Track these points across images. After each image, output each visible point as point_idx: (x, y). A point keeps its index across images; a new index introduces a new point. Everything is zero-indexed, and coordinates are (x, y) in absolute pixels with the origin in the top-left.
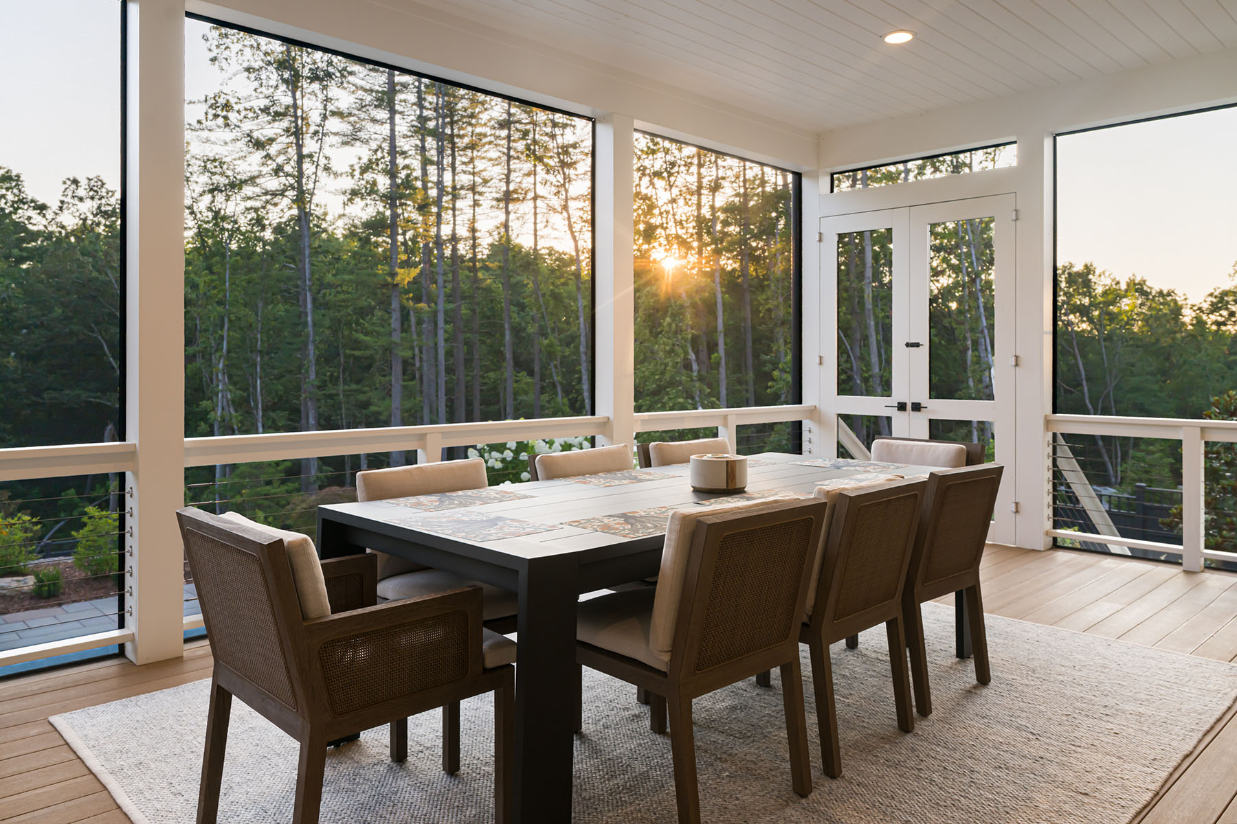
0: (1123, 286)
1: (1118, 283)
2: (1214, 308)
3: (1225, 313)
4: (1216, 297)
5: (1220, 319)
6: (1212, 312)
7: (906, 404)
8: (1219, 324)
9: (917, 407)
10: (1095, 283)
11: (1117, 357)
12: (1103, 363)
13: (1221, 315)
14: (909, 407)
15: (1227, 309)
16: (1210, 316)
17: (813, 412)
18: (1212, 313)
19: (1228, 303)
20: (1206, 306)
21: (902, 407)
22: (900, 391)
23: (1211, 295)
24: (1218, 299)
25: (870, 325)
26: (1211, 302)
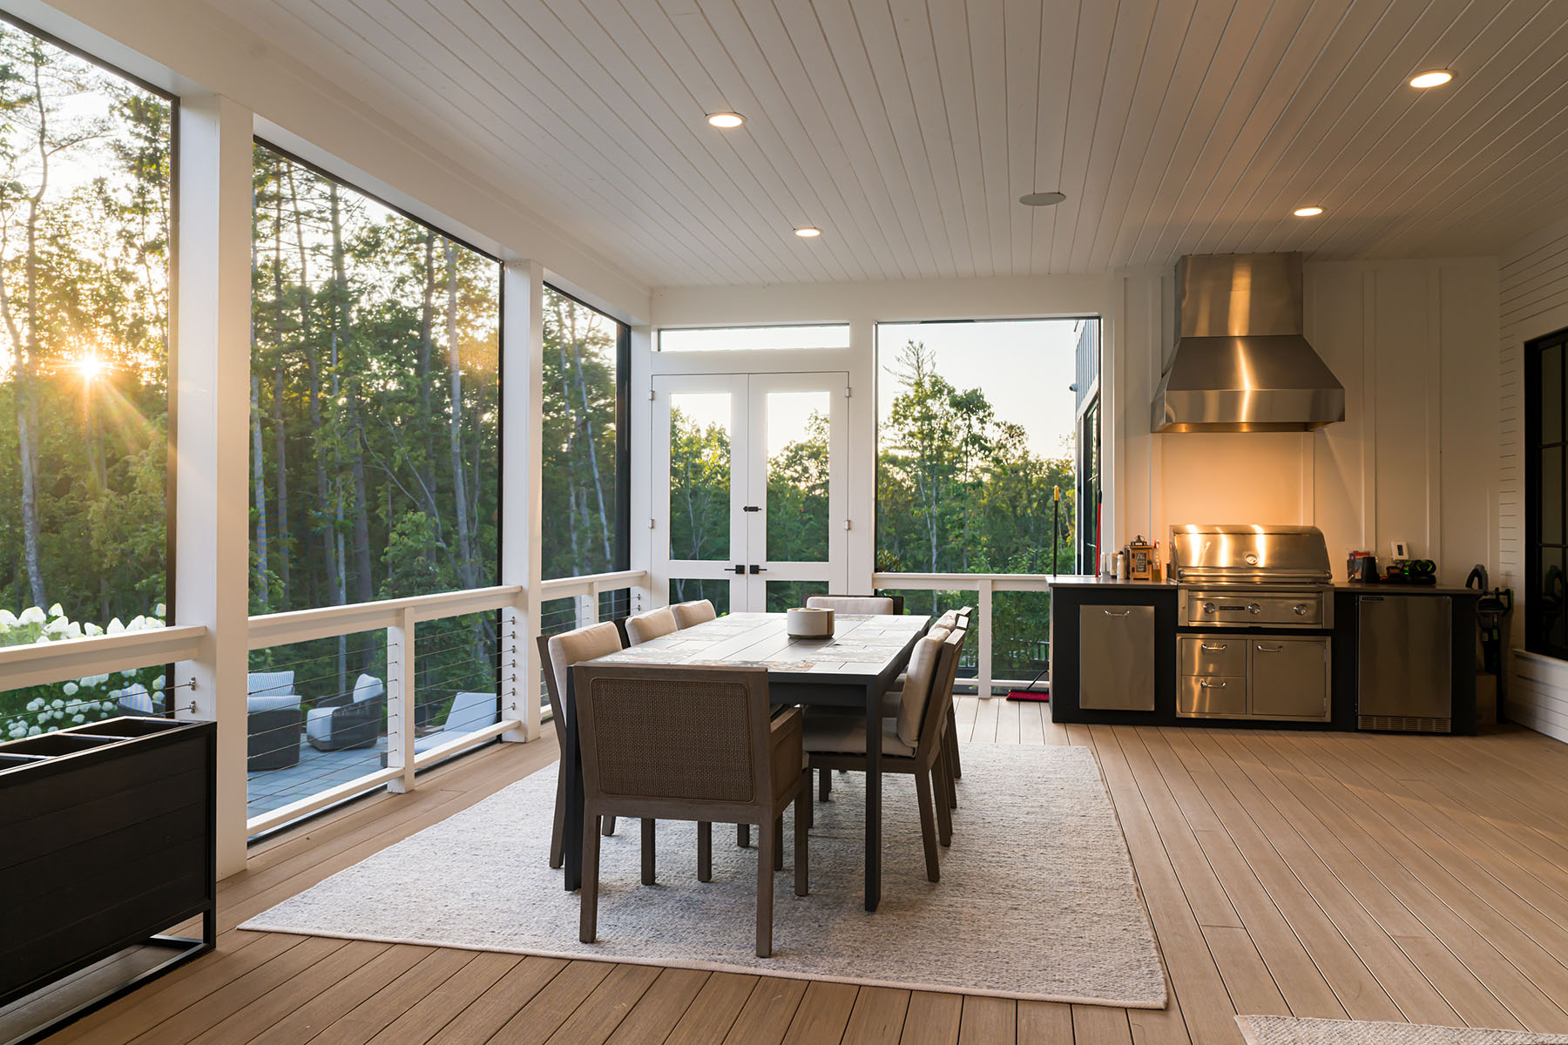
0: (703, 435)
1: (698, 431)
2: (792, 462)
3: (799, 468)
4: (791, 451)
5: (796, 475)
6: (788, 467)
7: (744, 566)
8: (794, 480)
9: (755, 570)
10: (680, 430)
11: (704, 514)
12: (690, 522)
13: (796, 471)
14: (747, 569)
15: (801, 464)
16: (786, 471)
17: (644, 579)
18: (788, 469)
19: (802, 457)
20: (782, 460)
21: (740, 570)
22: (738, 555)
23: (787, 448)
24: (793, 453)
25: (457, 474)
26: (787, 456)
